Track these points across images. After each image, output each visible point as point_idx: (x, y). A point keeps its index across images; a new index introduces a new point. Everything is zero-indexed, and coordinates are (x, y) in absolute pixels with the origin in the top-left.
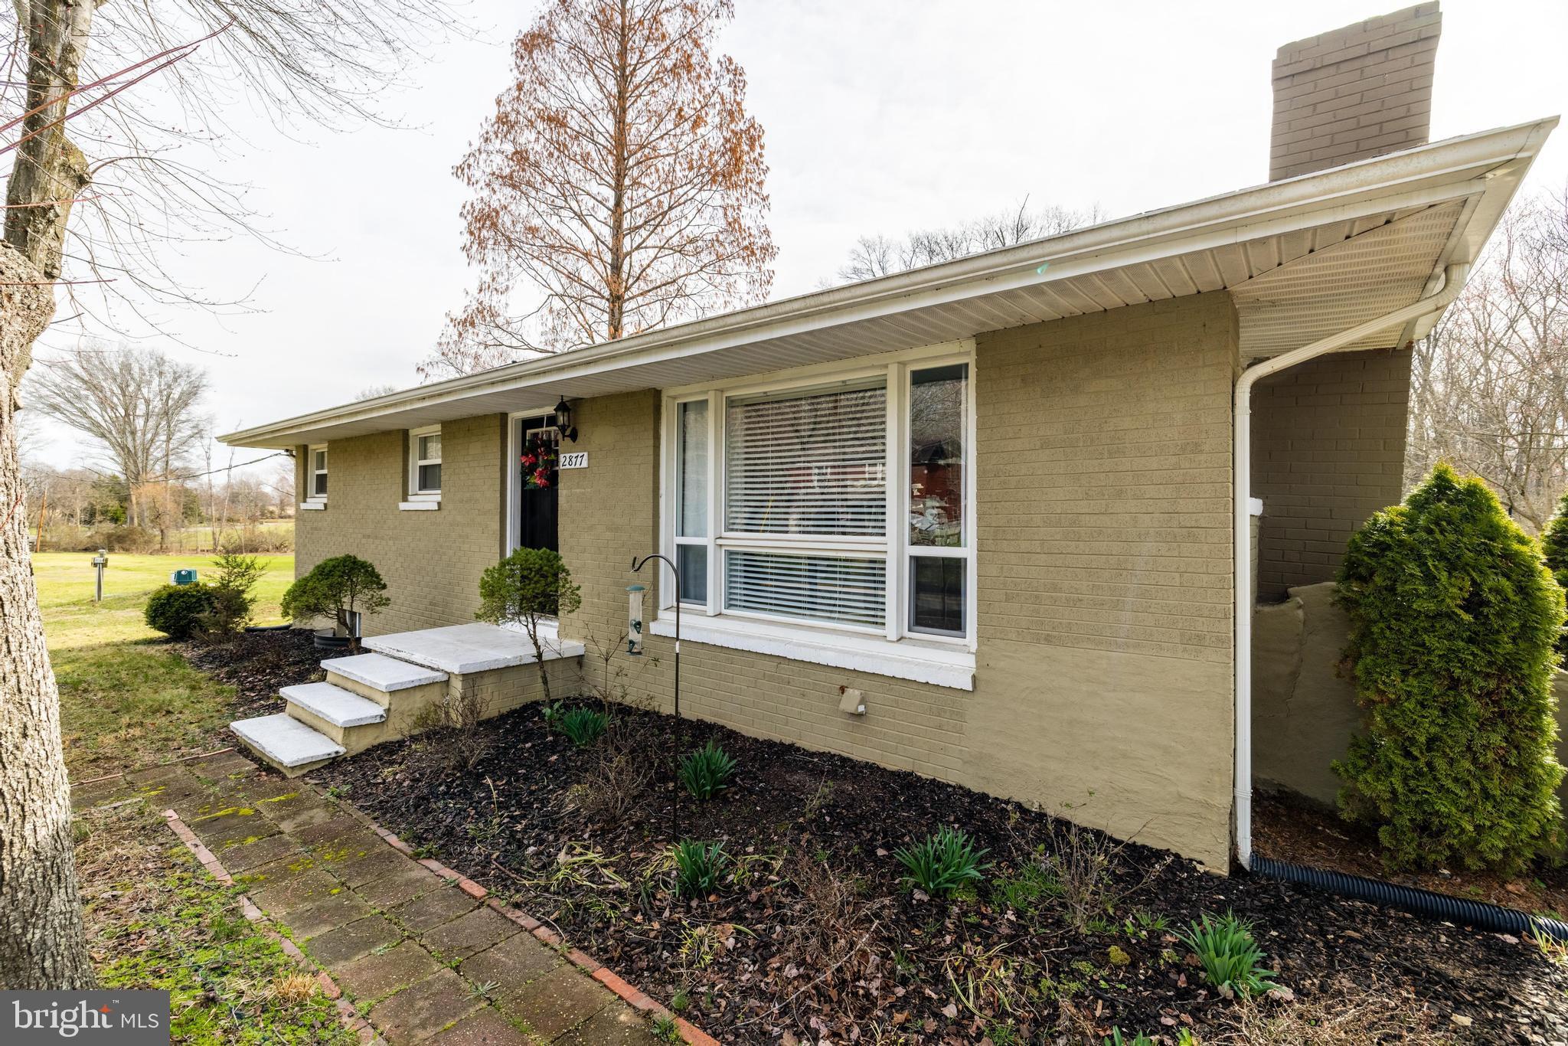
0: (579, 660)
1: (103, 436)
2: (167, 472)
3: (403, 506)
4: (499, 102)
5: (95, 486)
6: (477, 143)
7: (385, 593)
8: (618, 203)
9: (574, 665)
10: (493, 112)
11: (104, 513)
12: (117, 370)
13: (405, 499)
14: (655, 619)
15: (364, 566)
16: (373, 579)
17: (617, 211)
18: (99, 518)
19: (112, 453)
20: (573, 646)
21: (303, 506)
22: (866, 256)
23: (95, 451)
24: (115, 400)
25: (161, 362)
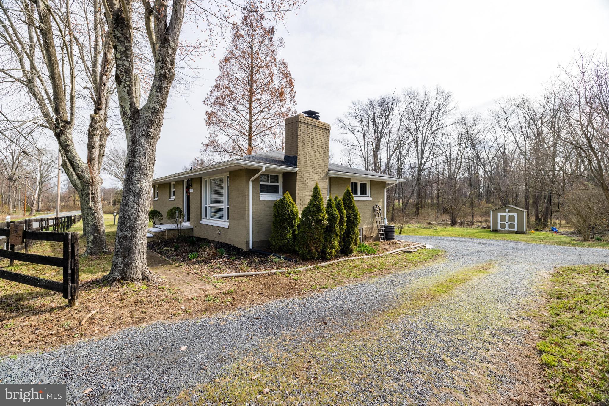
0: (192, 229)
1: (118, 178)
3: (170, 199)
4: (216, 80)
5: (116, 193)
6: (209, 93)
7: (162, 218)
8: (251, 106)
9: (191, 230)
10: (214, 84)
11: (119, 202)
12: (122, 157)
13: (170, 198)
14: (201, 220)
15: (159, 212)
16: (160, 215)
17: (251, 109)
18: (117, 204)
19: (121, 183)
20: (192, 227)
21: (154, 200)
22: (354, 108)
23: (116, 182)
24: (121, 166)
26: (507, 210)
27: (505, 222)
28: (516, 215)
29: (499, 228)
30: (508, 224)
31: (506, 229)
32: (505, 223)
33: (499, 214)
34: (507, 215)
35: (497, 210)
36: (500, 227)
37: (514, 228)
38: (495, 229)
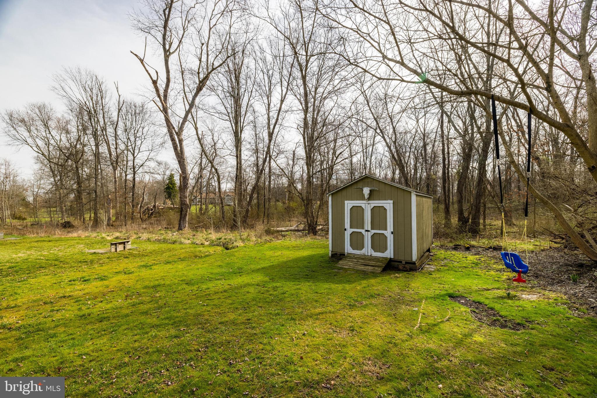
26: (366, 191)
27: (363, 228)
28: (388, 205)
29: (348, 249)
30: (370, 234)
31: (363, 252)
32: (363, 231)
33: (349, 204)
34: (367, 206)
35: (344, 193)
36: (373, 247)
37: (384, 249)
38: (338, 251)
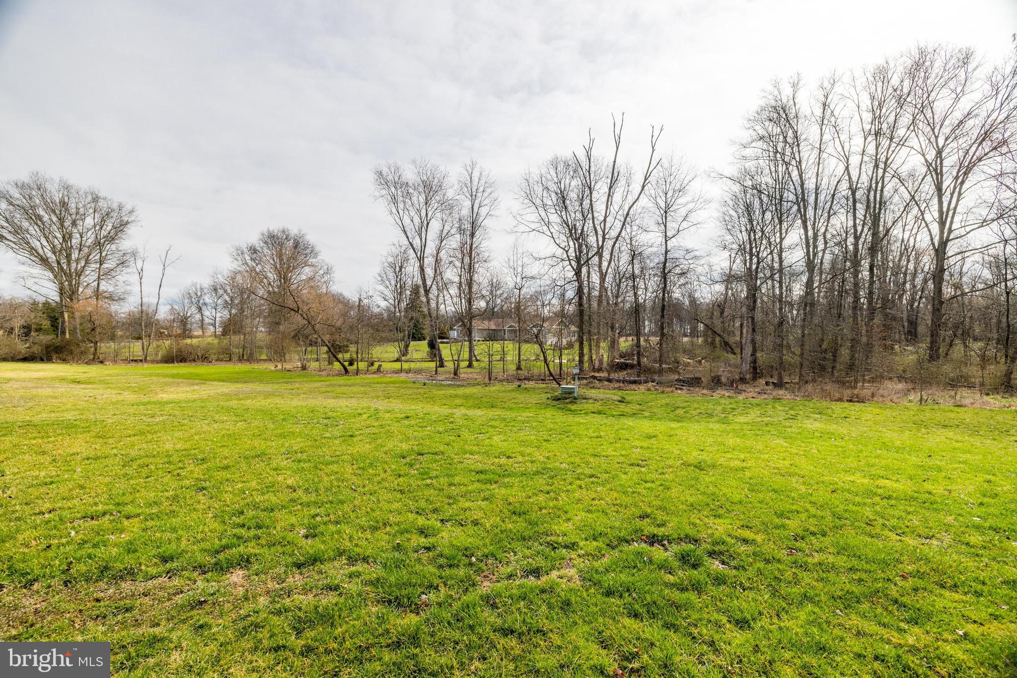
2: (97, 294)
25: (96, 199)
